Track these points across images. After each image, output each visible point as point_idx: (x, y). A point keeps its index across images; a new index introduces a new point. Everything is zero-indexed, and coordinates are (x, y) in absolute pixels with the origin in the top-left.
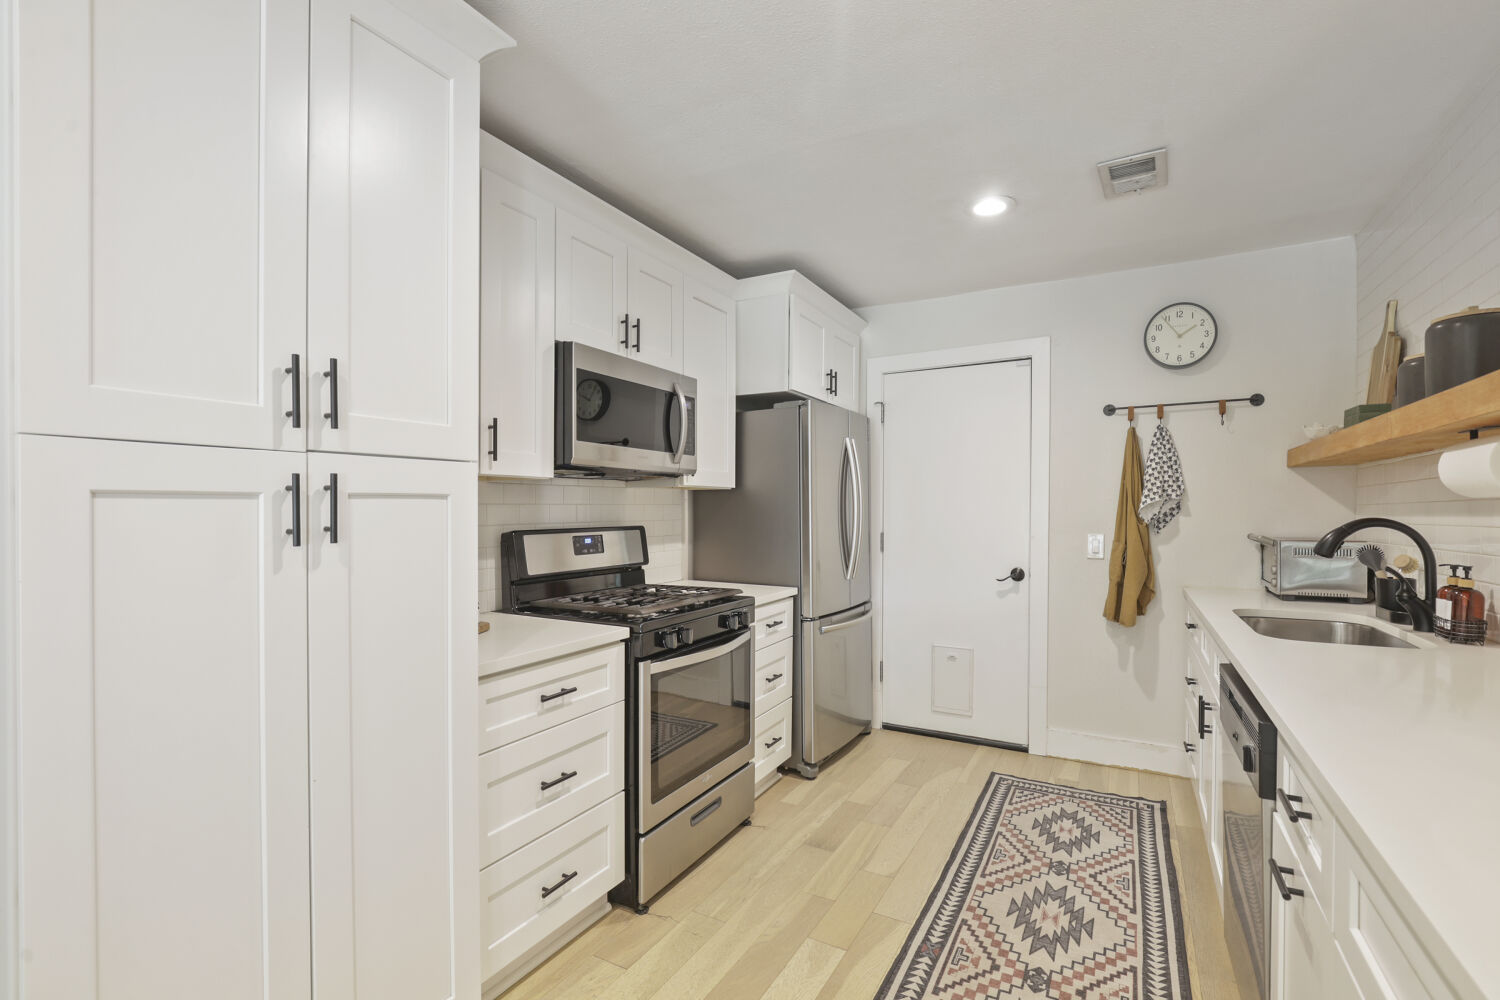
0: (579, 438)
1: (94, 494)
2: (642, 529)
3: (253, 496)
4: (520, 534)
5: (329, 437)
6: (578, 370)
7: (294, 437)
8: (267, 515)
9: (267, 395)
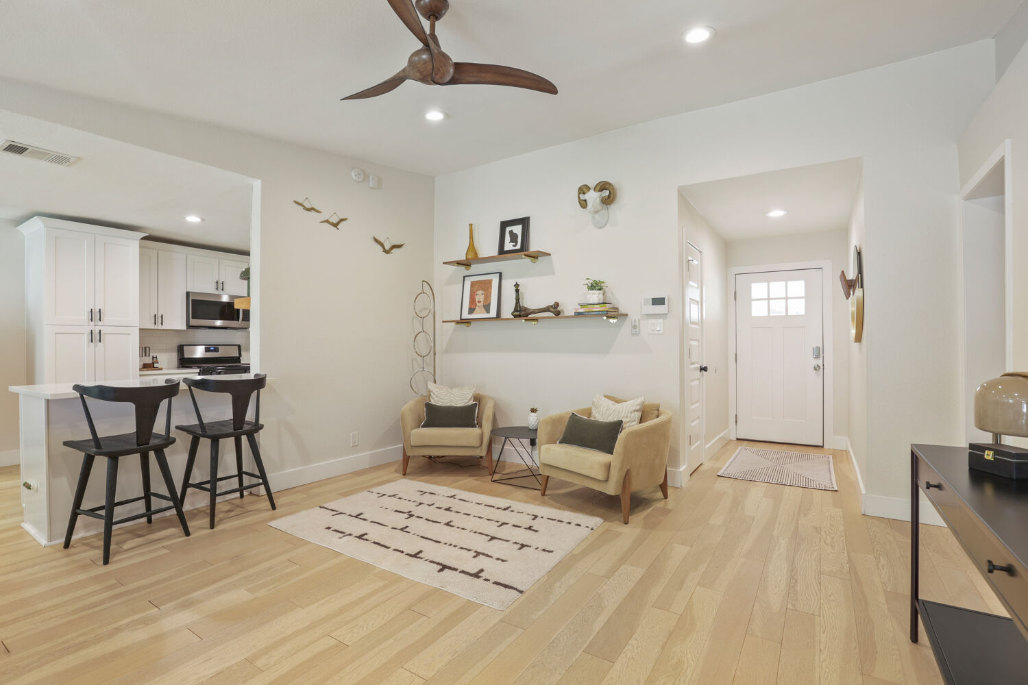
0: (193, 318)
1: (56, 333)
2: (239, 346)
3: (84, 334)
4: (184, 345)
5: (100, 323)
6: (192, 300)
7: (93, 323)
8: (86, 338)
9: (85, 316)
